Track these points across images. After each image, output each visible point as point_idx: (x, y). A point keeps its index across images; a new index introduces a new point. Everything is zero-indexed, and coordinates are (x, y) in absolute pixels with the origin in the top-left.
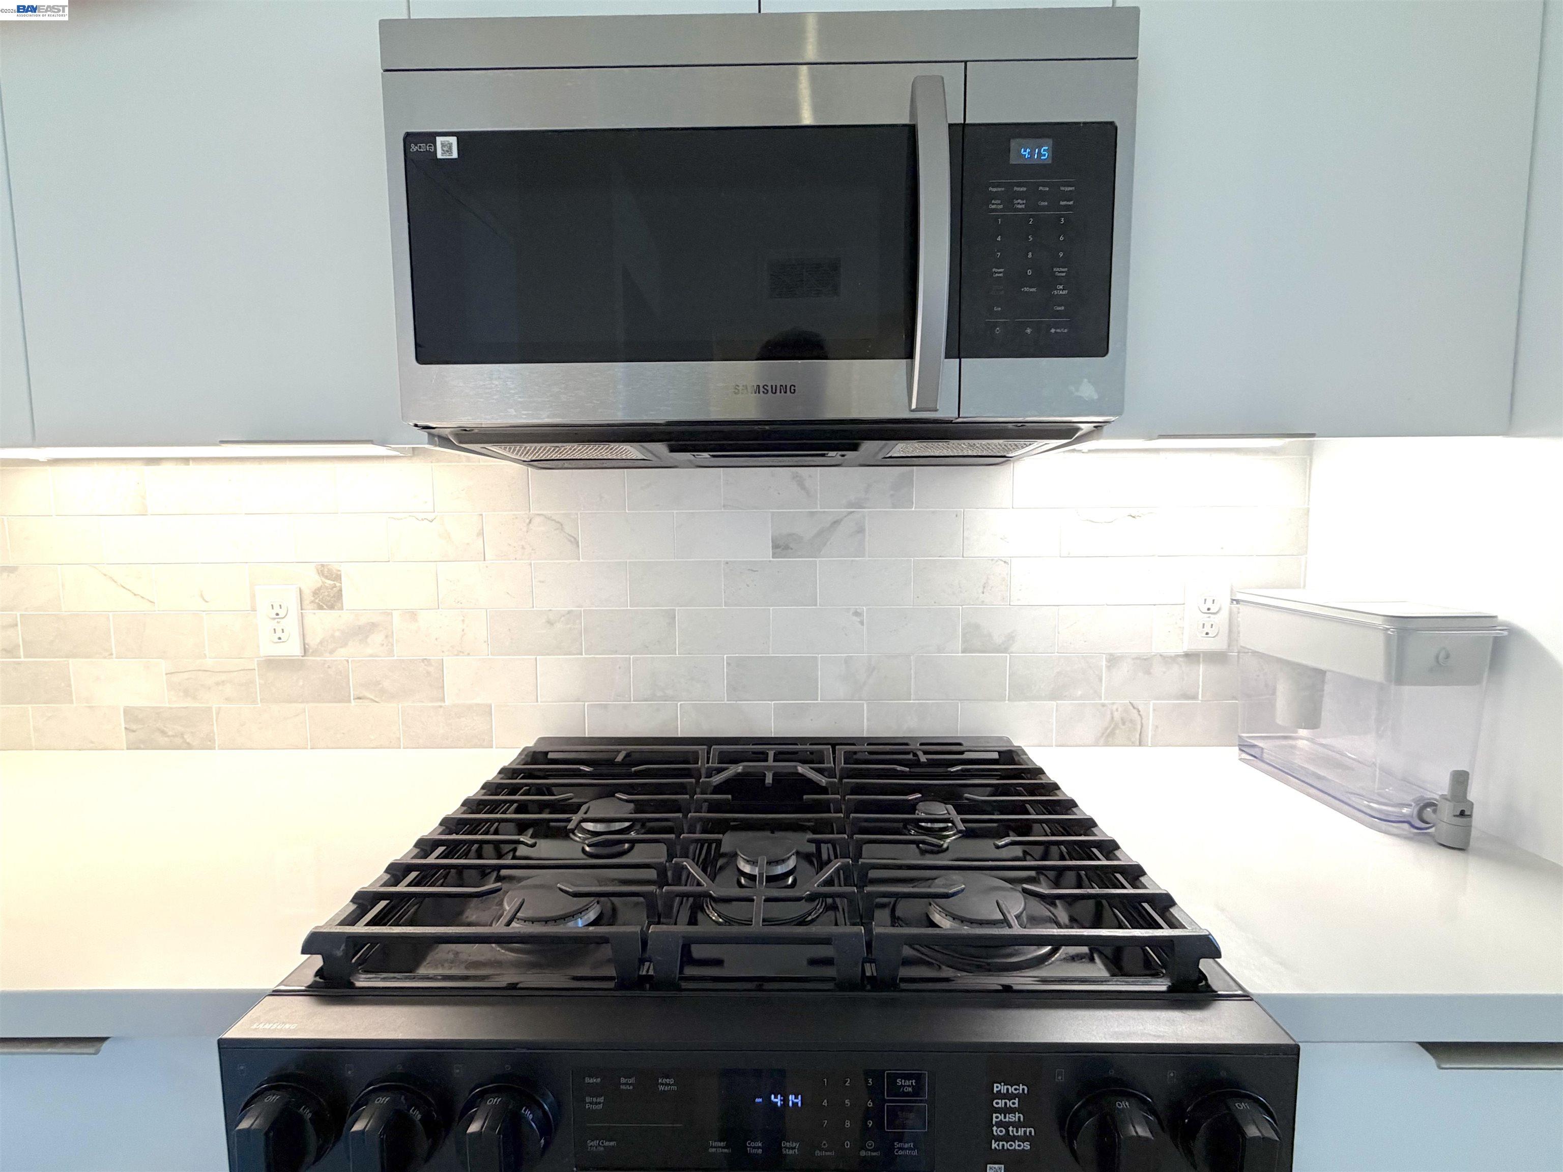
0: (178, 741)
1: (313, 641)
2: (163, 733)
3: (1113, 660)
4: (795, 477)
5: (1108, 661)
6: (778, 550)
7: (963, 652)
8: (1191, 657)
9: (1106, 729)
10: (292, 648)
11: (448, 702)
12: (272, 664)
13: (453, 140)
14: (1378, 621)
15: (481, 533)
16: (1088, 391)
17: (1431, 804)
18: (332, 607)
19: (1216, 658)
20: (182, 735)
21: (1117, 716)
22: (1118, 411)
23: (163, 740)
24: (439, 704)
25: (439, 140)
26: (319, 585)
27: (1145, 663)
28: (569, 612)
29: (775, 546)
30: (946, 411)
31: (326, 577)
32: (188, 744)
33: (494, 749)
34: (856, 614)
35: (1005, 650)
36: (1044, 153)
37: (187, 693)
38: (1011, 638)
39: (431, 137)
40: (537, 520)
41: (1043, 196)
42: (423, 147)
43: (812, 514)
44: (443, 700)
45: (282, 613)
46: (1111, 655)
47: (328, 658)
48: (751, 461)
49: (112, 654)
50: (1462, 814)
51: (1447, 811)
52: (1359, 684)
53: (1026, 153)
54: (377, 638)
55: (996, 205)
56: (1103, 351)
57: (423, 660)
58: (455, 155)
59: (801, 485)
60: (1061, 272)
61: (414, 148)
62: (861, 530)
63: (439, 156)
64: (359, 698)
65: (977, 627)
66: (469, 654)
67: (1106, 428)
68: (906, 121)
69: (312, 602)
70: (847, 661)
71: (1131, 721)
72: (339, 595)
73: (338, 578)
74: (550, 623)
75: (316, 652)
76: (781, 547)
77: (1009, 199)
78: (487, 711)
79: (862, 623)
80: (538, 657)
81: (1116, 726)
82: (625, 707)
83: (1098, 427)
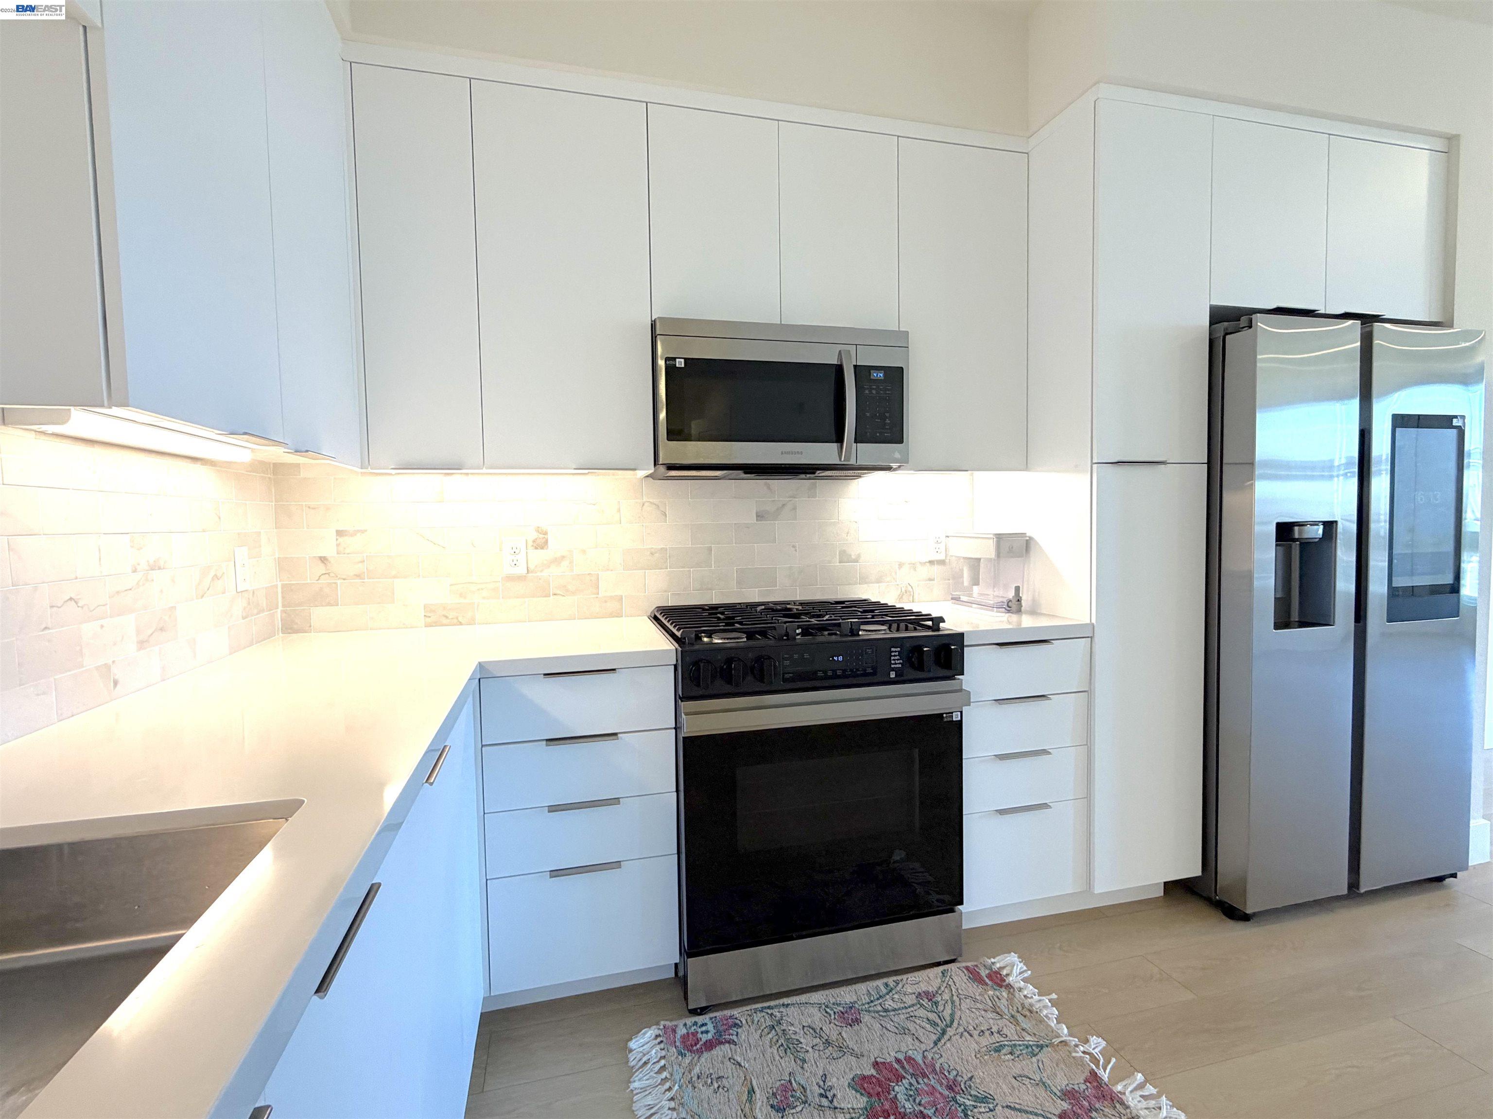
0: (455, 621)
1: (532, 567)
2: (447, 617)
3: (901, 565)
4: (766, 484)
5: (899, 565)
6: (759, 518)
7: (840, 563)
8: (931, 562)
9: (899, 596)
10: (521, 570)
11: (600, 595)
12: (510, 578)
13: (683, 360)
14: (991, 536)
15: (619, 510)
16: (897, 455)
17: (1010, 601)
18: (542, 548)
19: (942, 562)
20: (457, 618)
21: (903, 590)
22: (907, 462)
23: (445, 621)
24: (596, 596)
25: (677, 360)
26: (537, 537)
27: (913, 566)
28: (662, 549)
29: (757, 516)
30: (852, 461)
31: (541, 533)
32: (461, 623)
33: (623, 619)
34: (794, 547)
35: (857, 562)
36: (881, 375)
37: (461, 595)
38: (859, 556)
39: (674, 359)
40: (646, 504)
41: (881, 390)
42: (671, 362)
43: (773, 501)
44: (598, 594)
45: (517, 552)
46: (901, 562)
47: (539, 574)
48: (769, 477)
49: (419, 576)
50: (1018, 600)
51: (1014, 601)
52: (990, 560)
53: (875, 375)
54: (565, 563)
55: (867, 392)
56: (901, 441)
57: (589, 574)
58: (683, 366)
59: (769, 488)
60: (887, 415)
61: (668, 362)
62: (795, 509)
63: (677, 366)
64: (555, 594)
65: (844, 551)
66: (612, 570)
67: (902, 467)
68: (835, 362)
69: (532, 546)
70: (790, 568)
71: (910, 592)
72: (546, 542)
73: (546, 533)
74: (652, 554)
75: (532, 572)
76: (760, 516)
77: (871, 389)
78: (620, 599)
79: (796, 550)
80: (646, 571)
81: (903, 595)
82: (688, 594)
83: (899, 467)
